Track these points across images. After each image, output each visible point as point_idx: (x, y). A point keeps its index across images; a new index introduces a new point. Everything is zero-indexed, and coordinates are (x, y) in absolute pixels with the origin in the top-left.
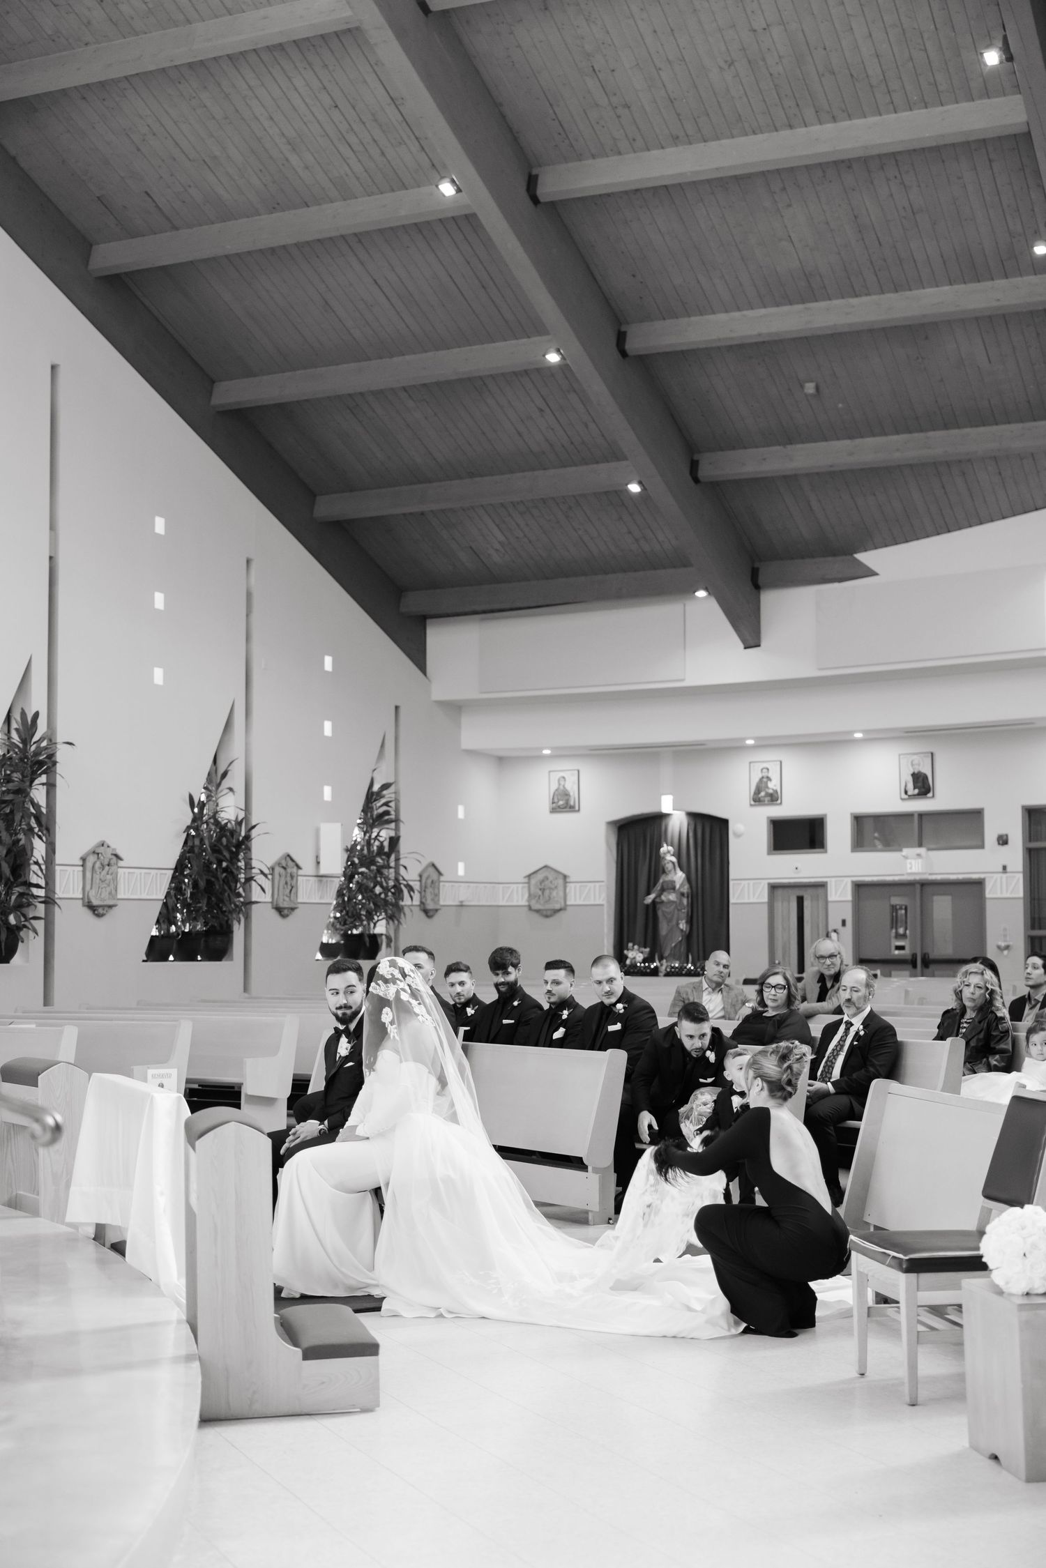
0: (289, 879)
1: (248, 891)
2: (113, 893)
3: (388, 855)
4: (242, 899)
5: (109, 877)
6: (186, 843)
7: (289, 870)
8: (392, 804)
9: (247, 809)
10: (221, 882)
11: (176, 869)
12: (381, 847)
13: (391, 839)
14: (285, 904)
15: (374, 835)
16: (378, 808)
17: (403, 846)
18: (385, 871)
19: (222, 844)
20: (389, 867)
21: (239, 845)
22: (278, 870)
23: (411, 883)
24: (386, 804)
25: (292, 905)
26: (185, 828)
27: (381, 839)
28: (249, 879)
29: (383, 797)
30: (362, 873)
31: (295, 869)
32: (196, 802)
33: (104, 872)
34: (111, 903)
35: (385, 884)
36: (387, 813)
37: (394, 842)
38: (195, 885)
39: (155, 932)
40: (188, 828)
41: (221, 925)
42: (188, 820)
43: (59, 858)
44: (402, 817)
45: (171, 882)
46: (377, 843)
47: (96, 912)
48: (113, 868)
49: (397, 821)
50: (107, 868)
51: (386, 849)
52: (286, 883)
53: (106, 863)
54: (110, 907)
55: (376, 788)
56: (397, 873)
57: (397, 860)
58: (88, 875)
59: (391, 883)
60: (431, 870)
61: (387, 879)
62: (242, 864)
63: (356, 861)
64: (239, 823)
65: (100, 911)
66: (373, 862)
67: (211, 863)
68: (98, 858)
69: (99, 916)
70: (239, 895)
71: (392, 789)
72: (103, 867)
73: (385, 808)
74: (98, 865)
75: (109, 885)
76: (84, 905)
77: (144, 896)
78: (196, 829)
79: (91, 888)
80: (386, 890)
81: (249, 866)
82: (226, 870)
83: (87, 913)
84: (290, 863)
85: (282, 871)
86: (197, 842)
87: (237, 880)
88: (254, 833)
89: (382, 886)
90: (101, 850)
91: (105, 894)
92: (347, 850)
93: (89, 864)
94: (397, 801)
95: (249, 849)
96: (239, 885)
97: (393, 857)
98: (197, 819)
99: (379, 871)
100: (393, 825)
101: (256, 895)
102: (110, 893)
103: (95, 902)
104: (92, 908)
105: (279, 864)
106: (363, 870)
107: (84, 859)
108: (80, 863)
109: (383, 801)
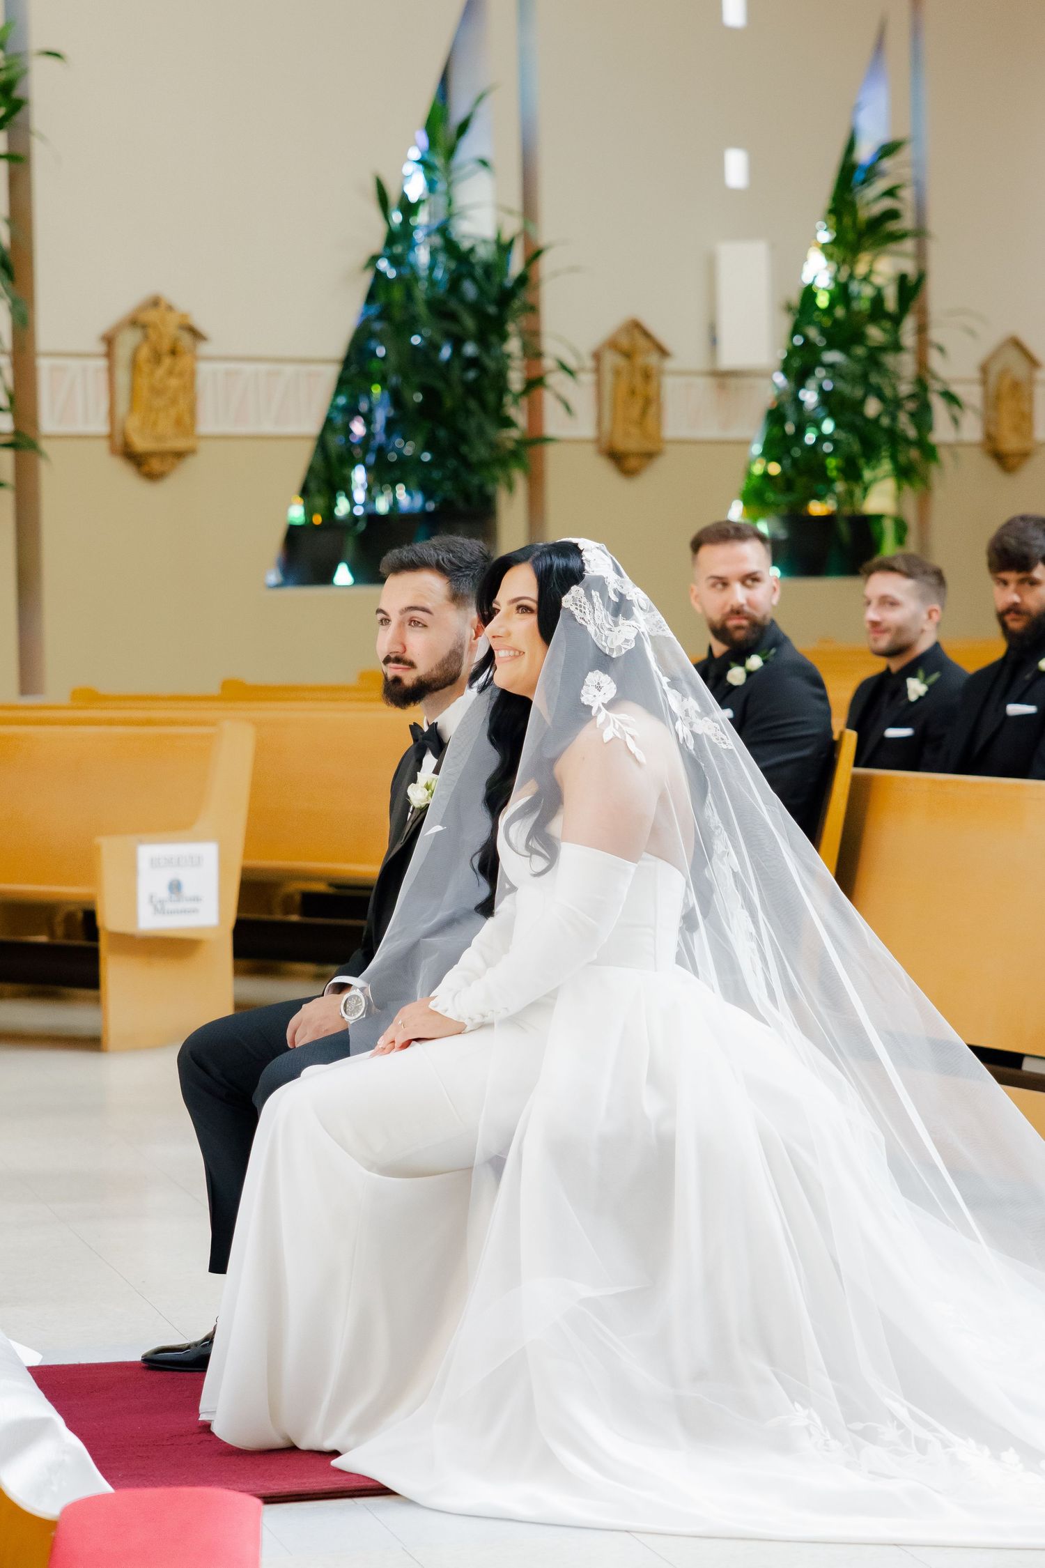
0: (638, 381)
1: (535, 414)
2: (186, 422)
3: (897, 320)
4: (514, 434)
5: (174, 382)
6: (371, 297)
7: (640, 360)
8: (907, 194)
9: (529, 209)
10: (459, 390)
11: (347, 362)
12: (878, 300)
13: (902, 279)
14: (630, 442)
15: (861, 269)
16: (870, 202)
17: (937, 296)
18: (889, 360)
19: (462, 300)
20: (896, 347)
21: (506, 297)
22: (611, 360)
23: (957, 389)
24: (891, 193)
25: (648, 446)
26: (364, 257)
27: (878, 280)
28: (534, 383)
29: (882, 174)
30: (831, 367)
31: (653, 359)
32: (393, 197)
33: (160, 372)
34: (179, 444)
35: (888, 392)
36: (892, 215)
37: (910, 289)
38: (396, 399)
39: (297, 513)
40: (374, 259)
41: (467, 498)
42: (376, 242)
43: (46, 335)
44: (934, 224)
45: (338, 392)
46: (868, 291)
47: (146, 468)
48: (183, 362)
49: (920, 234)
50: (167, 361)
51: (891, 304)
52: (633, 392)
53: (166, 345)
54: (180, 455)
55: (864, 153)
56: (922, 363)
57: (922, 329)
58: (123, 377)
59: (905, 389)
60: (1013, 356)
61: (895, 376)
62: (513, 346)
63: (813, 333)
64: (504, 249)
65: (155, 465)
66: (858, 337)
67: (438, 349)
68: (146, 337)
69: (152, 477)
70: (508, 423)
71: (904, 155)
72: (157, 358)
73: (887, 203)
74: (145, 353)
75: (174, 401)
76: (113, 451)
77: (268, 428)
78: (396, 261)
79: (132, 409)
80: (892, 405)
81: (533, 353)
82: (473, 362)
83: (123, 473)
84: (642, 342)
85: (620, 361)
86: (397, 294)
87: (501, 387)
88: (546, 265)
89: (881, 396)
90: (151, 316)
91: (165, 425)
92: (789, 308)
93: (123, 351)
94: (919, 186)
95: (532, 309)
96: (508, 399)
97: (909, 324)
98: (399, 238)
99: (874, 359)
100: (909, 245)
101: (554, 423)
102: (178, 422)
103: (141, 444)
104: (135, 459)
105: (613, 344)
106: (833, 357)
107: (109, 341)
108: (101, 348)
109: (881, 185)
